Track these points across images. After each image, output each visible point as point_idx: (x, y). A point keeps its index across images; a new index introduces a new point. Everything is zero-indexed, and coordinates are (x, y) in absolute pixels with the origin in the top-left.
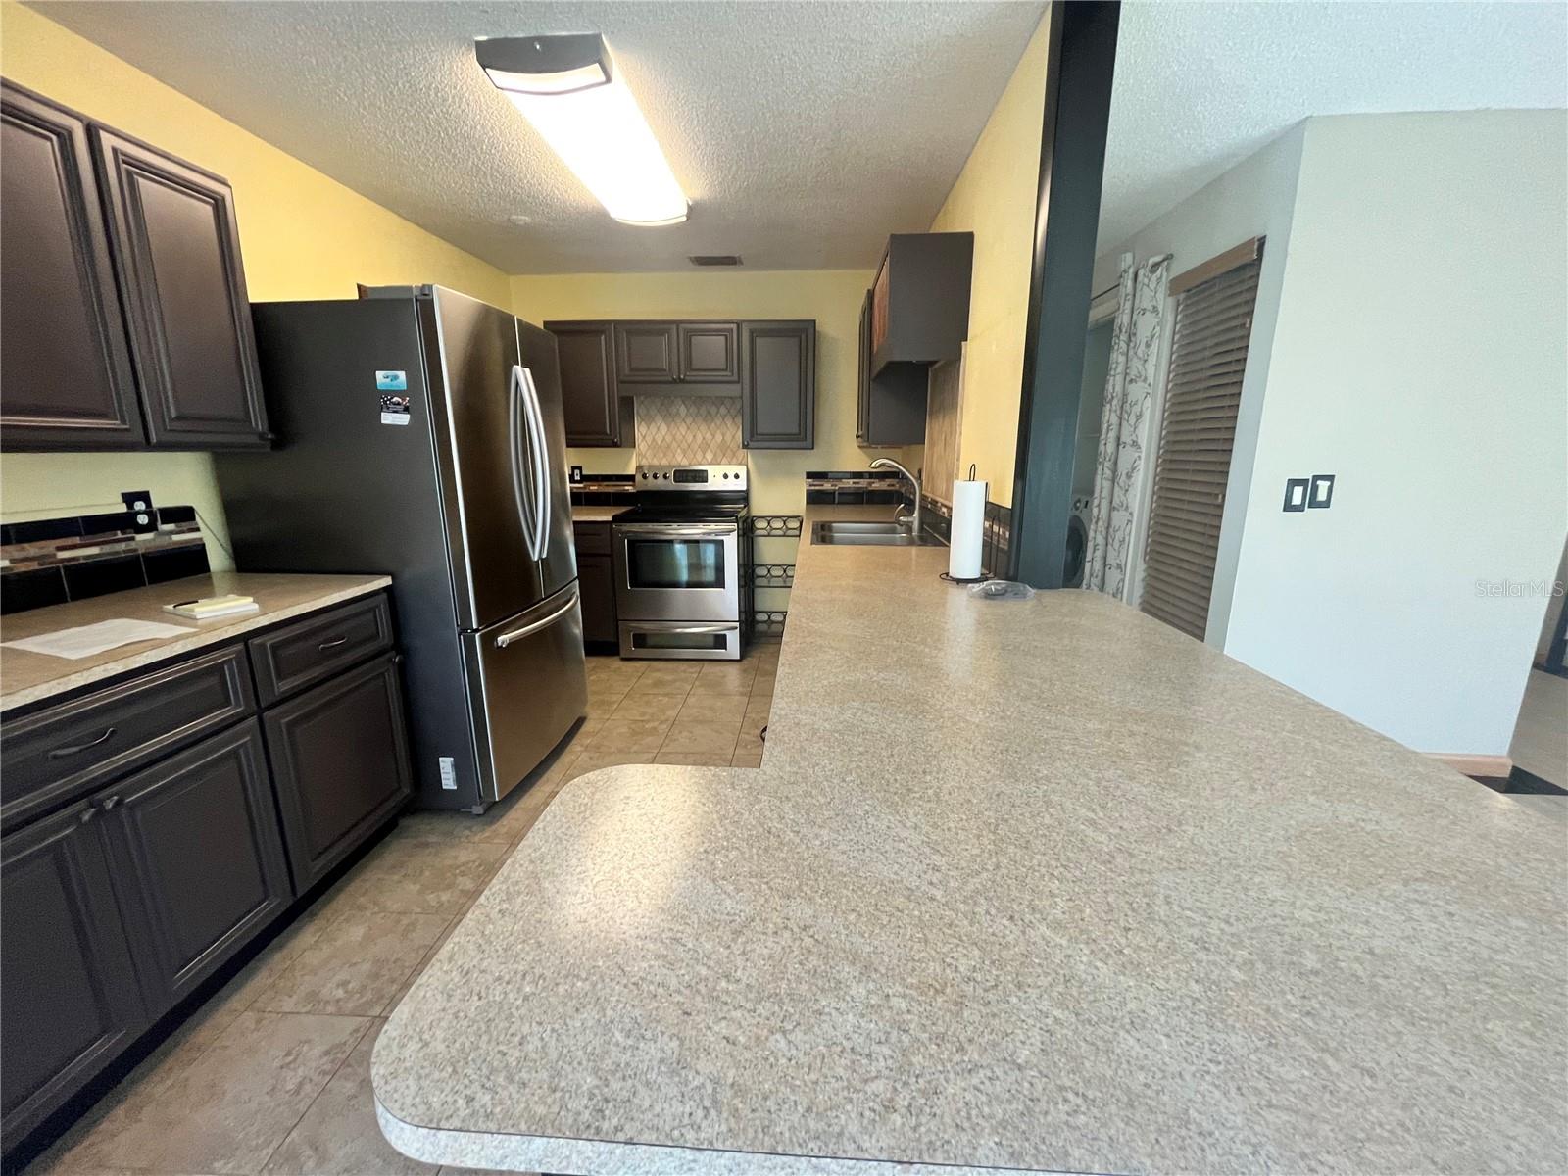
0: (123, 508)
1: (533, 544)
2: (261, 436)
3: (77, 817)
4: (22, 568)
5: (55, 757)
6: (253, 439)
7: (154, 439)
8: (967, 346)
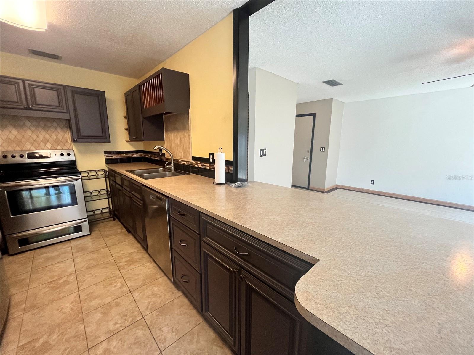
8: (190, 110)
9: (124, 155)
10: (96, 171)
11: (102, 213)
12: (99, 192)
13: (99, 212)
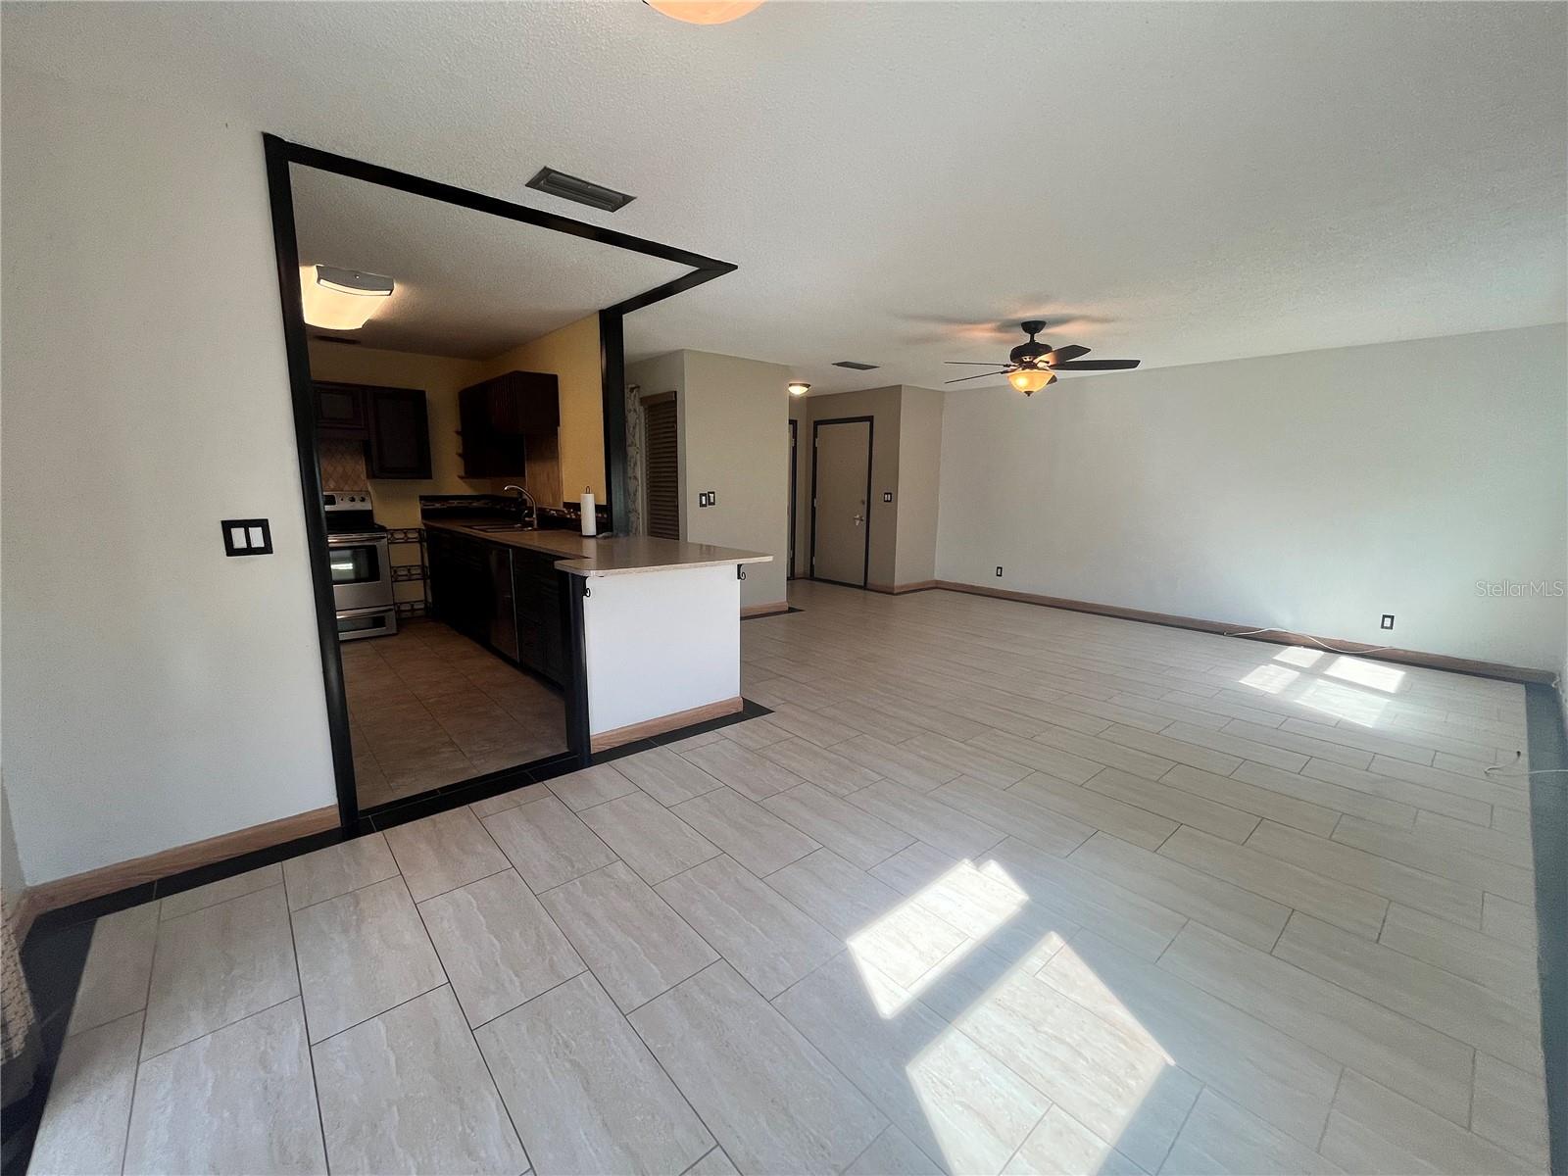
8: (560, 430)
9: (455, 503)
10: (405, 531)
11: (413, 610)
12: (409, 570)
13: (408, 607)
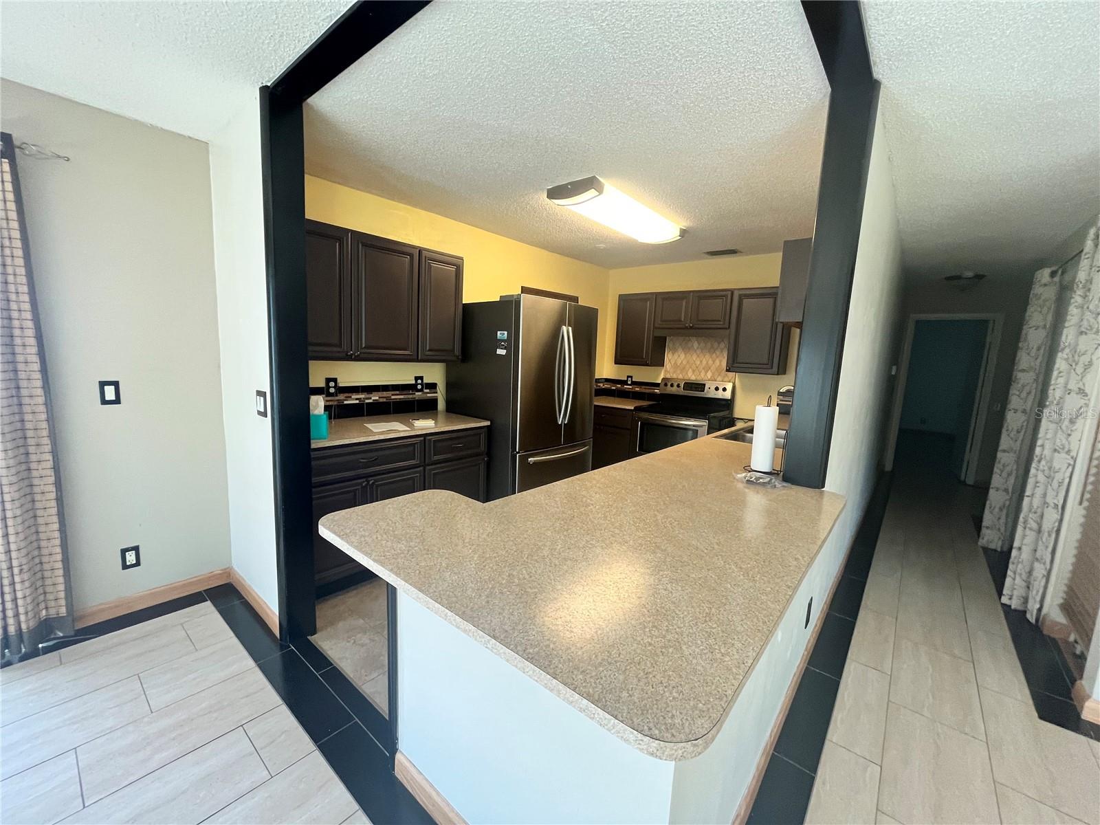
0: (414, 382)
1: (560, 415)
2: (457, 357)
3: (361, 484)
4: (381, 400)
5: (361, 462)
6: (454, 358)
7: (419, 358)
